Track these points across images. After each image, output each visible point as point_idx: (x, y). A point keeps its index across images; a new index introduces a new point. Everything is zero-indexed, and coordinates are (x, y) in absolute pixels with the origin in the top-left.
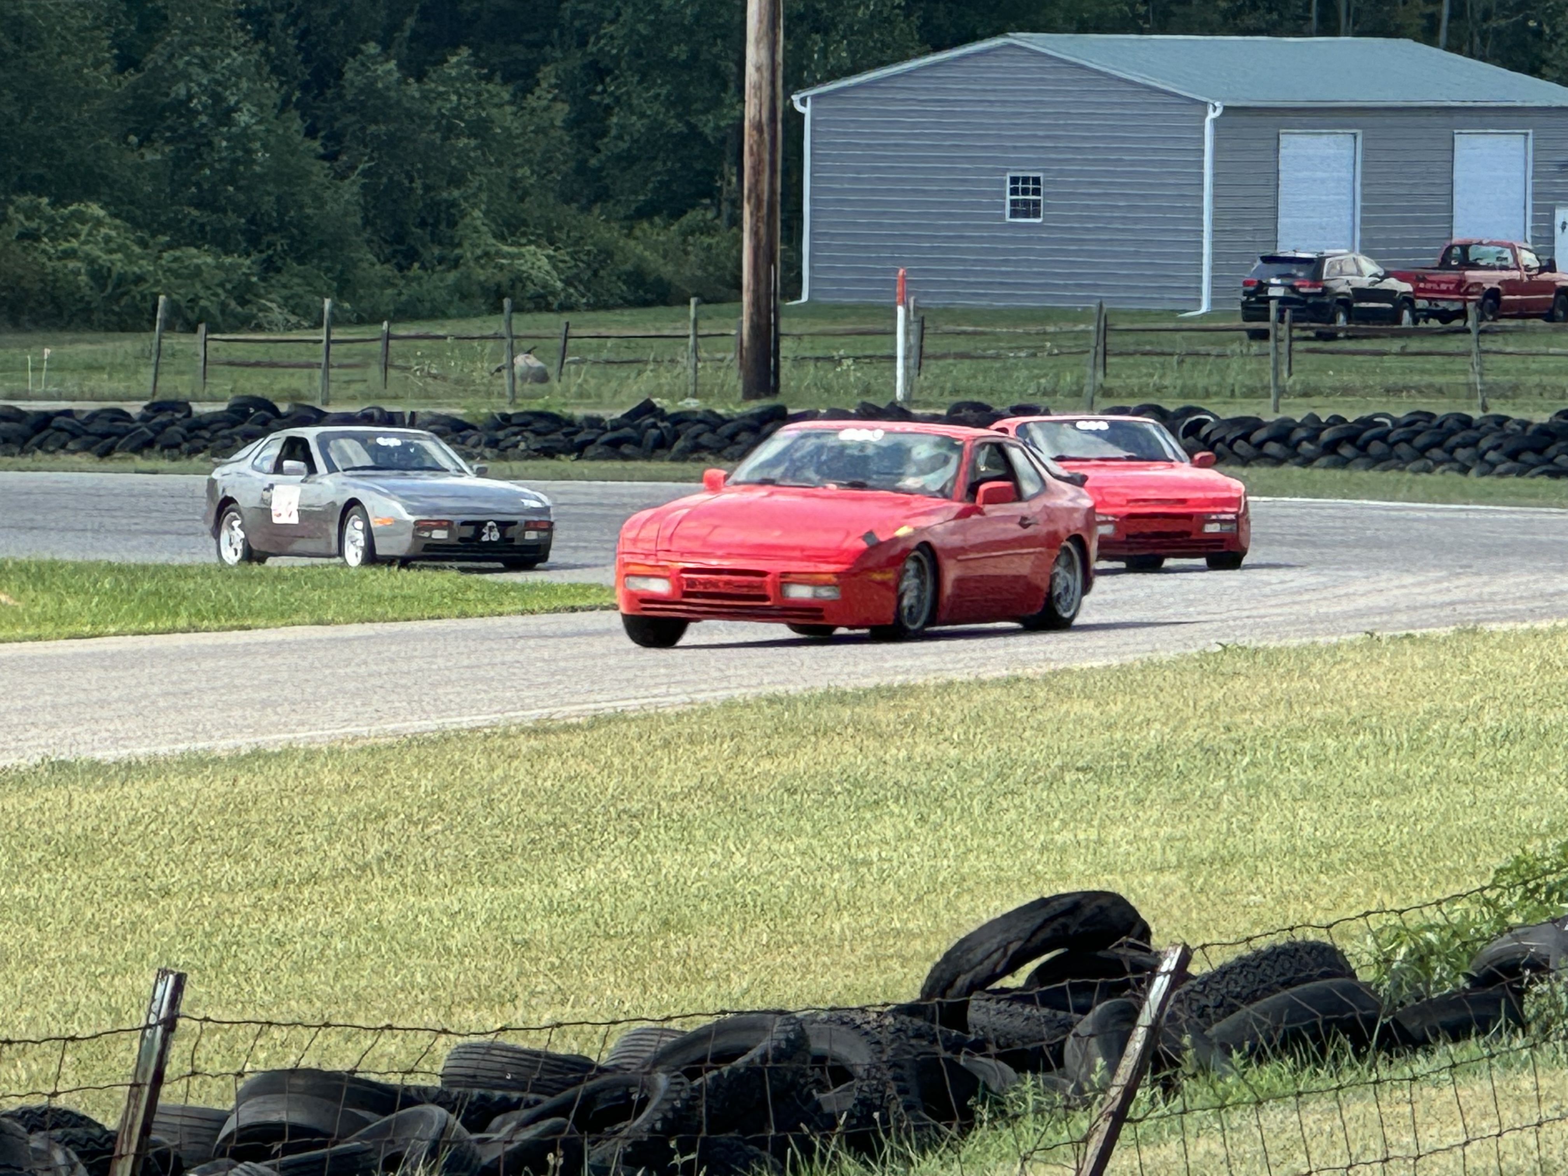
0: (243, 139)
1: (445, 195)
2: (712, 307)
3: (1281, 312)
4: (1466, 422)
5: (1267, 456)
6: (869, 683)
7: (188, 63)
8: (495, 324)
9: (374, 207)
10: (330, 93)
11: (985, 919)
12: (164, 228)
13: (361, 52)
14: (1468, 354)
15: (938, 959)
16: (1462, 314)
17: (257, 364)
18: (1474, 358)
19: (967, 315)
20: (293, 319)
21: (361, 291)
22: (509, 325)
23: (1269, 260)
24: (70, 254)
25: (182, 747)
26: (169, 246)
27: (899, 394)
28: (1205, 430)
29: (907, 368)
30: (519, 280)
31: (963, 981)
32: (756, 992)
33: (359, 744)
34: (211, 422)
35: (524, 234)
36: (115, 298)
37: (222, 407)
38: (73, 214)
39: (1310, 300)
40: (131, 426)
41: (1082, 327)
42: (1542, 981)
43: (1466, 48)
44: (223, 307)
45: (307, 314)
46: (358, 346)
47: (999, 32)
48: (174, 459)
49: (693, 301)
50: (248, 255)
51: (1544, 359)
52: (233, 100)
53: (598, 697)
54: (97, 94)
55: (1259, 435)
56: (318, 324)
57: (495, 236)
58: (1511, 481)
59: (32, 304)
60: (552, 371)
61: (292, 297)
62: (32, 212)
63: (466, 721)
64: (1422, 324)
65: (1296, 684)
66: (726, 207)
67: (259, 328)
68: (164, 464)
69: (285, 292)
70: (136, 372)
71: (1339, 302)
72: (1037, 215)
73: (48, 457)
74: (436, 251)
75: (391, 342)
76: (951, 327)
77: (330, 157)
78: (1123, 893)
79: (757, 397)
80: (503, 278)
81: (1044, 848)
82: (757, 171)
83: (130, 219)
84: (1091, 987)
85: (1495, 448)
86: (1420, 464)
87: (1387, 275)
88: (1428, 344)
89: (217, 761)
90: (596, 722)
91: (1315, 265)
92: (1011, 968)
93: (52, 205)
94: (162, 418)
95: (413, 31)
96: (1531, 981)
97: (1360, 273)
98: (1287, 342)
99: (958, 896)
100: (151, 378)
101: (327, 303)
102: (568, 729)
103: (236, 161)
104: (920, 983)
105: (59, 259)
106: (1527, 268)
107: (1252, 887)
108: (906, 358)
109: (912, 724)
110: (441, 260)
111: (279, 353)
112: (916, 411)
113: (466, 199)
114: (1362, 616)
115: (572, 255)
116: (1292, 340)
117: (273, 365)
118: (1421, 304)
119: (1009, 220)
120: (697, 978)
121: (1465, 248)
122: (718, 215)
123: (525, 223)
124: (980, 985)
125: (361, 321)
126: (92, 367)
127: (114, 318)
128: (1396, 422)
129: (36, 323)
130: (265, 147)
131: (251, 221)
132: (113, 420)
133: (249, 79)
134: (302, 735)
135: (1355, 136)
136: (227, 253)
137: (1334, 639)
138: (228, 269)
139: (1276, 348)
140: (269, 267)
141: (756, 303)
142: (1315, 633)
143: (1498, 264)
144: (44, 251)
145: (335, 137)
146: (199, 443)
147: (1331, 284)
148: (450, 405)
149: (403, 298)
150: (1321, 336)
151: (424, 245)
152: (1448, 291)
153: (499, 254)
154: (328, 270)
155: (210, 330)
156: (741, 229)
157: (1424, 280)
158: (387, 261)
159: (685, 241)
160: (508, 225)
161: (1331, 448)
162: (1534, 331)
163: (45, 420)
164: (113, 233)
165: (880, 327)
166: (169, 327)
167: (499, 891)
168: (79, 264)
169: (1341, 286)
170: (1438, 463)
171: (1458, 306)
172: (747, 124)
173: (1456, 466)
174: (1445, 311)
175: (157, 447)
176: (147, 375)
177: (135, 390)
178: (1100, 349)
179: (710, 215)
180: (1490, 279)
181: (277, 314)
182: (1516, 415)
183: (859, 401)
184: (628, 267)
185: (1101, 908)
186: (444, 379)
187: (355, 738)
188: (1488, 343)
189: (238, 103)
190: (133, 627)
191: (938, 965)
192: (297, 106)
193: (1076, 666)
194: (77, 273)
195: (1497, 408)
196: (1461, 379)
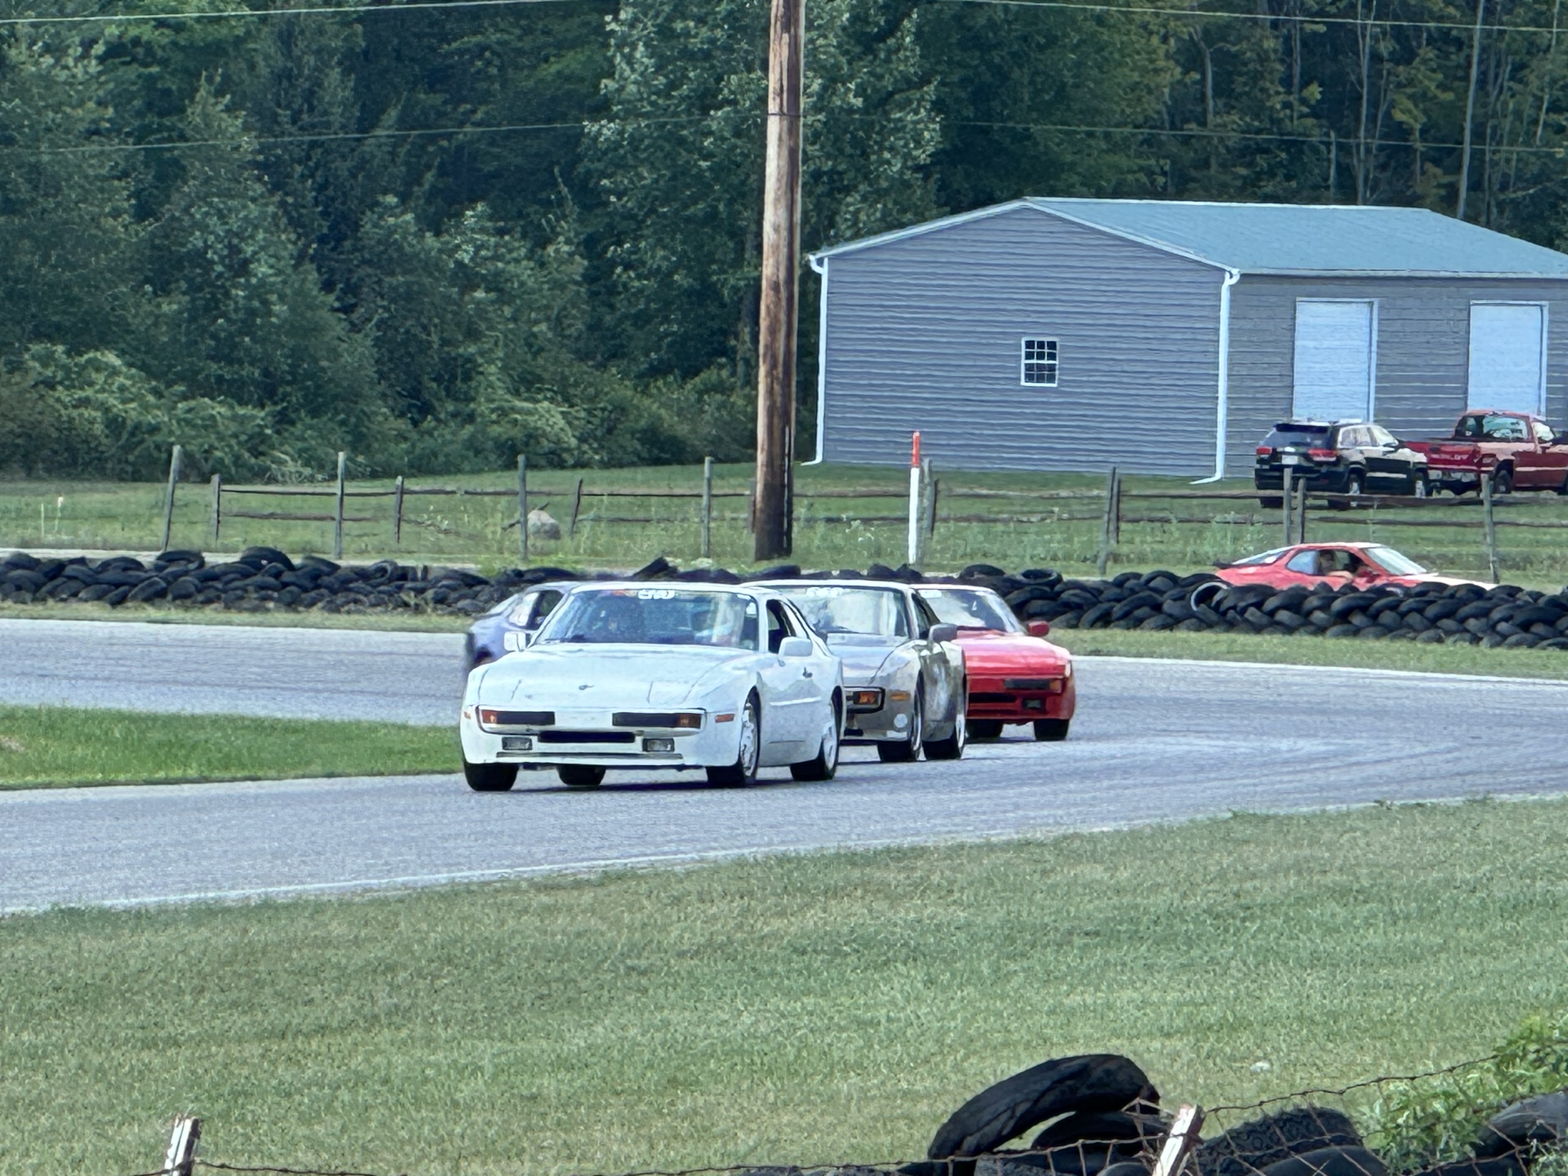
0: (260, 291)
1: (461, 350)
2: (726, 467)
3: (1295, 480)
4: (1479, 593)
5: (1279, 623)
6: (878, 844)
7: (207, 214)
8: (509, 480)
9: (390, 360)
10: (348, 244)
11: (993, 1081)
12: (181, 378)
13: (377, 204)
14: (1481, 525)
15: (945, 1120)
16: (1475, 486)
17: (272, 516)
18: (1487, 529)
19: (981, 477)
20: (307, 471)
21: (376, 445)
22: (524, 480)
23: (1285, 428)
24: (85, 402)
25: (193, 896)
26: (184, 397)
27: (912, 557)
28: (1217, 597)
29: (920, 530)
30: (532, 436)
31: (970, 1142)
32: (762, 1152)
33: (368, 896)
34: (225, 573)
35: (540, 390)
36: (128, 448)
37: (233, 558)
38: (89, 361)
39: (1324, 469)
40: (143, 575)
41: (1095, 492)
42: (1548, 1151)
43: (1483, 219)
44: (237, 458)
45: (321, 467)
46: (373, 500)
47: (1017, 195)
48: (187, 609)
49: (707, 459)
50: (263, 406)
51: (1554, 530)
52: (249, 250)
53: (608, 854)
54: (116, 243)
55: (1271, 603)
56: (333, 477)
57: (509, 391)
58: (1523, 653)
59: (46, 452)
60: (564, 528)
61: (306, 450)
62: (46, 360)
63: (476, 875)
64: (1435, 495)
65: (1307, 852)
66: (741, 368)
67: (272, 480)
68: (175, 613)
69: (300, 445)
70: (149, 522)
71: (1354, 471)
72: (1051, 379)
73: (61, 605)
74: (451, 407)
75: (406, 497)
76: (964, 490)
77: (347, 309)
78: (1131, 1057)
79: (769, 558)
80: (517, 433)
81: (1052, 1012)
82: (773, 331)
83: (143, 367)
84: (1104, 1149)
85: (1506, 619)
86: (1431, 633)
87: (1402, 445)
88: (1440, 515)
89: (228, 910)
90: (607, 878)
91: (1328, 434)
92: (1018, 1131)
93: (68, 353)
94: (172, 569)
95: (433, 186)
96: (1538, 1152)
97: (1374, 443)
98: (1300, 510)
99: (966, 1057)
100: (164, 527)
101: (341, 456)
102: (578, 885)
103: (252, 313)
104: (926, 1144)
105: (75, 407)
106: (1541, 441)
107: (1260, 1053)
108: (919, 520)
109: (922, 887)
110: (454, 415)
111: (293, 504)
112: (927, 575)
113: (482, 354)
114: (1374, 785)
115: (589, 412)
116: (1305, 508)
117: (285, 517)
118: (1434, 474)
119: (1023, 383)
120: (703, 1133)
121: (1479, 419)
122: (733, 374)
123: (540, 379)
124: (989, 1147)
125: (374, 475)
126: (107, 516)
127: (129, 469)
128: (1408, 592)
129: (48, 471)
130: (282, 298)
131: (266, 373)
132: (125, 569)
133: (266, 231)
134: (313, 886)
135: (1371, 304)
136: (242, 403)
137: (1344, 807)
138: (243, 420)
139: (1289, 517)
140: (283, 420)
141: (770, 463)
142: (1326, 801)
143: (1511, 435)
144: (58, 400)
145: (352, 289)
146: (212, 593)
147: (1345, 453)
148: (463, 560)
149: (418, 451)
150: (1334, 505)
151: (439, 400)
152: (1461, 462)
153: (513, 409)
154: (343, 423)
155: (223, 481)
156: (755, 388)
157: (1437, 451)
158: (402, 415)
159: (700, 400)
160: (523, 380)
161: (1343, 616)
162: (1543, 503)
163: (57, 568)
164: (128, 383)
165: (892, 489)
166: (183, 477)
167: (507, 1046)
168: (94, 414)
169: (1355, 456)
170: (1449, 633)
171: (1469, 477)
172: (764, 284)
173: (1467, 636)
174: (1459, 481)
175: (170, 597)
176: (160, 525)
177: (148, 540)
178: (1113, 516)
179: (725, 373)
180: (1503, 450)
181: (291, 466)
182: (1528, 586)
183: (871, 563)
184: (643, 423)
185: (1108, 1073)
186: (457, 534)
187: (366, 890)
188: (1502, 514)
189: (255, 253)
190: (145, 775)
191: (945, 1126)
192: (312, 259)
193: (1085, 830)
194: (92, 422)
195: (1509, 578)
196: (1473, 549)
